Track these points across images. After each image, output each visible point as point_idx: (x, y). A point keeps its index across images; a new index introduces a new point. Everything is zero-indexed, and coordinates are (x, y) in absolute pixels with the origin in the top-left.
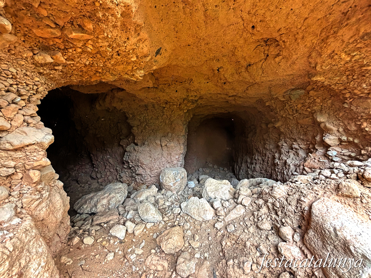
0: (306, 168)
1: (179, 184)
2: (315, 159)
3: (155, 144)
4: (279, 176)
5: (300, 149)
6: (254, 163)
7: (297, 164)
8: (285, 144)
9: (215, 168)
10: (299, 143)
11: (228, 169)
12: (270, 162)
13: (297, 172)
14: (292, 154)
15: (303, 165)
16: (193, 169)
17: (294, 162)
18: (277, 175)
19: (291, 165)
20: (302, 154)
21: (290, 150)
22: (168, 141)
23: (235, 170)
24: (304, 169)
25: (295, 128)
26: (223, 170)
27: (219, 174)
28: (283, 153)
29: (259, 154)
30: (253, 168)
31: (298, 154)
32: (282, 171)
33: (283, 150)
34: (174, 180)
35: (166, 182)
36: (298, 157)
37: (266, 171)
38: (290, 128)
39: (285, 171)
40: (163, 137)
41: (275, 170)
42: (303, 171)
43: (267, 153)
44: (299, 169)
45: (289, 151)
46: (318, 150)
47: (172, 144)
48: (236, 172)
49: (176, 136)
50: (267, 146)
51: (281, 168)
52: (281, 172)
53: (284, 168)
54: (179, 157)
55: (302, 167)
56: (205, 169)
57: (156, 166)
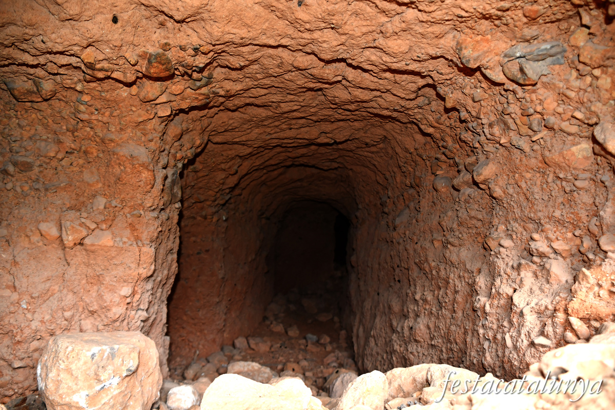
0: (574, 321)
1: (113, 397)
2: (600, 286)
3: (35, 238)
4: (487, 355)
5: (552, 256)
6: (411, 315)
7: (546, 308)
8: (507, 243)
9: (290, 338)
10: (551, 235)
11: (334, 339)
12: (461, 306)
13: (547, 337)
14: (530, 274)
15: (566, 311)
16: (214, 341)
17: (535, 301)
18: (483, 351)
19: (526, 311)
20: (559, 270)
21: (523, 262)
22: (93, 226)
23: (354, 339)
24: (568, 325)
25: (538, 183)
26: (318, 341)
27: (300, 357)
28: (502, 273)
29: (426, 284)
30: (406, 332)
31: (548, 271)
32: (499, 337)
33: (500, 263)
34: (93, 382)
35: (57, 389)
36: (548, 282)
37: (447, 339)
38: (523, 185)
39: (507, 337)
40: (71, 208)
41: (475, 332)
42: (565, 330)
43: (452, 275)
44: (554, 324)
45: (520, 265)
46: (610, 254)
47: (105, 239)
48: (355, 348)
49: (127, 210)
50: (453, 254)
51: (495, 327)
52: (495, 338)
53: (506, 324)
54: (134, 293)
55: (561, 316)
56: (258, 340)
57: (35, 324)
